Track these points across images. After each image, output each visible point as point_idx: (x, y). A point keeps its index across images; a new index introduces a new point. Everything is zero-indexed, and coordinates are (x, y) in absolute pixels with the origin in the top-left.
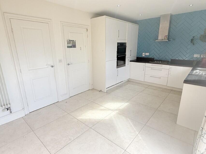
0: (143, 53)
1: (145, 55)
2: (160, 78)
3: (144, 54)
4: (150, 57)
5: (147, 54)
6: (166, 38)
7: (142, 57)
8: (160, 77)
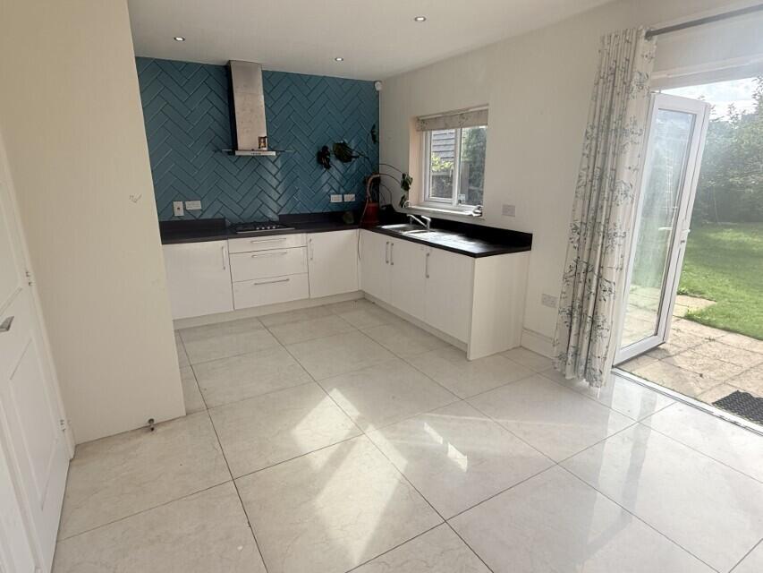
0: (175, 203)
1: (185, 209)
2: (288, 280)
3: (178, 205)
4: (208, 216)
5: (195, 206)
6: (262, 144)
7: (174, 219)
8: (285, 278)
